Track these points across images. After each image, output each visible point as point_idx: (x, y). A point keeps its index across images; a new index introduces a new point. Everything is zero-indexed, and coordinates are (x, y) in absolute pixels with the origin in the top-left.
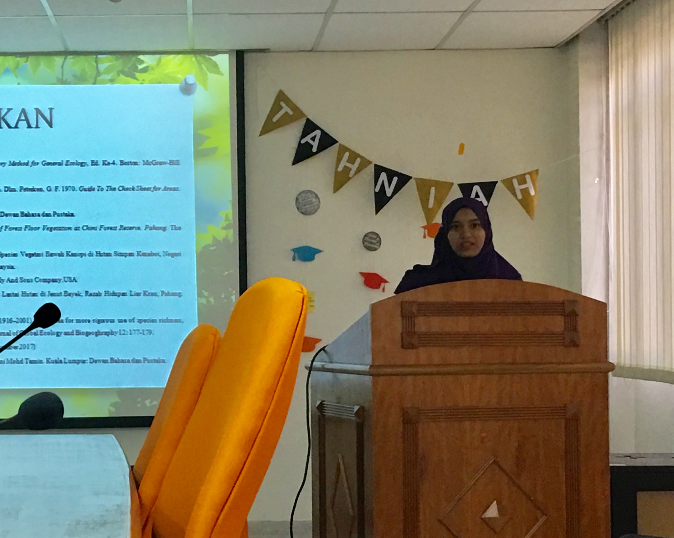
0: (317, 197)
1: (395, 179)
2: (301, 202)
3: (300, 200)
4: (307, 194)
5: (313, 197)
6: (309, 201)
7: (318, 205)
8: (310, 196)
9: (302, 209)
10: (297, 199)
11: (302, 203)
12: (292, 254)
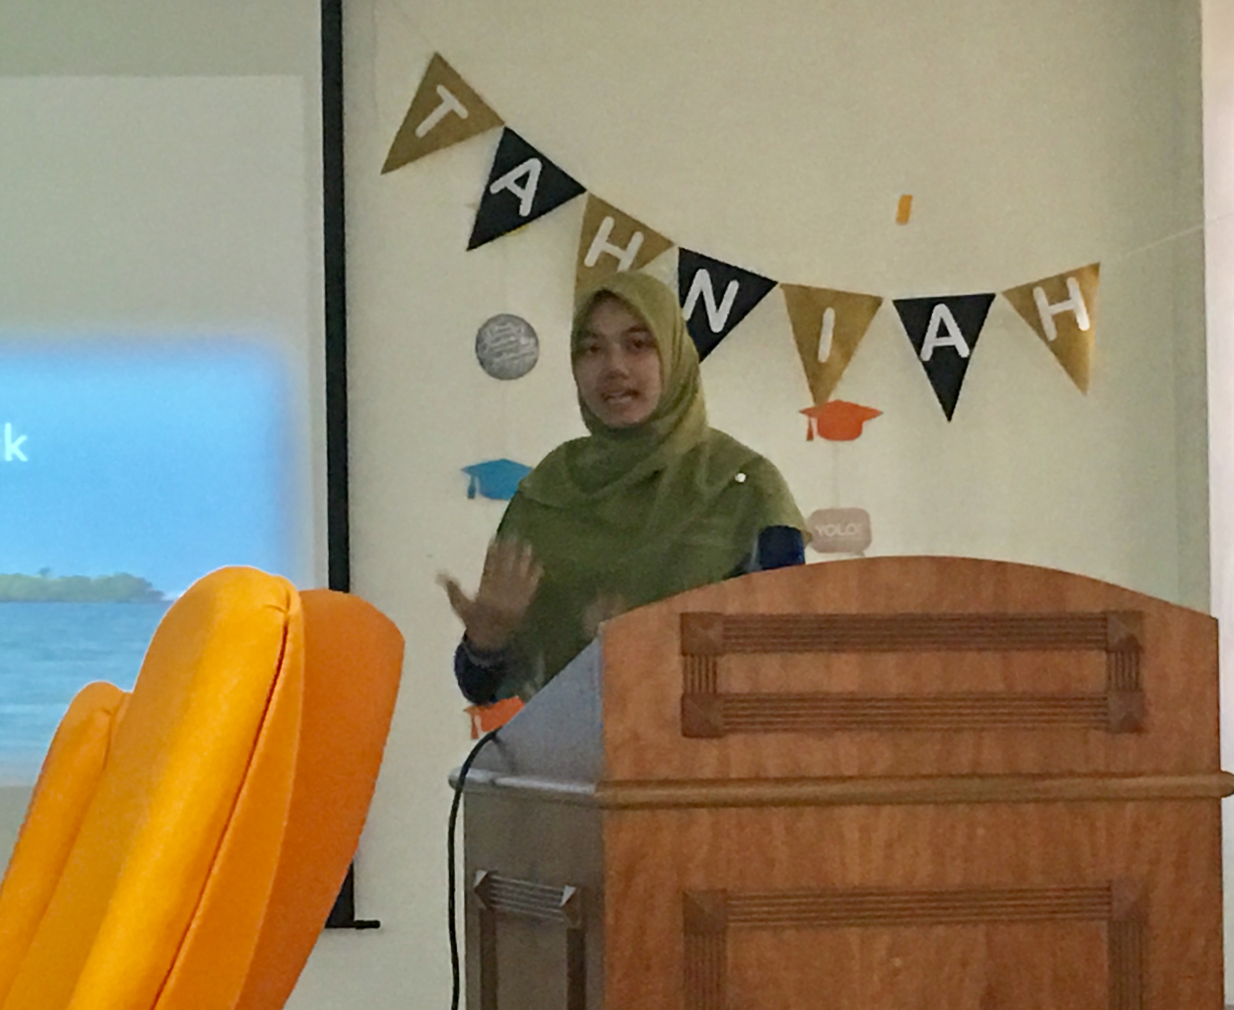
0: (531, 332)
1: (733, 287)
2: (489, 346)
3: (486, 341)
4: (504, 324)
5: (519, 331)
6: (511, 343)
7: (532, 353)
8: (514, 329)
9: (491, 364)
10: (479, 340)
11: (492, 349)
12: (466, 480)
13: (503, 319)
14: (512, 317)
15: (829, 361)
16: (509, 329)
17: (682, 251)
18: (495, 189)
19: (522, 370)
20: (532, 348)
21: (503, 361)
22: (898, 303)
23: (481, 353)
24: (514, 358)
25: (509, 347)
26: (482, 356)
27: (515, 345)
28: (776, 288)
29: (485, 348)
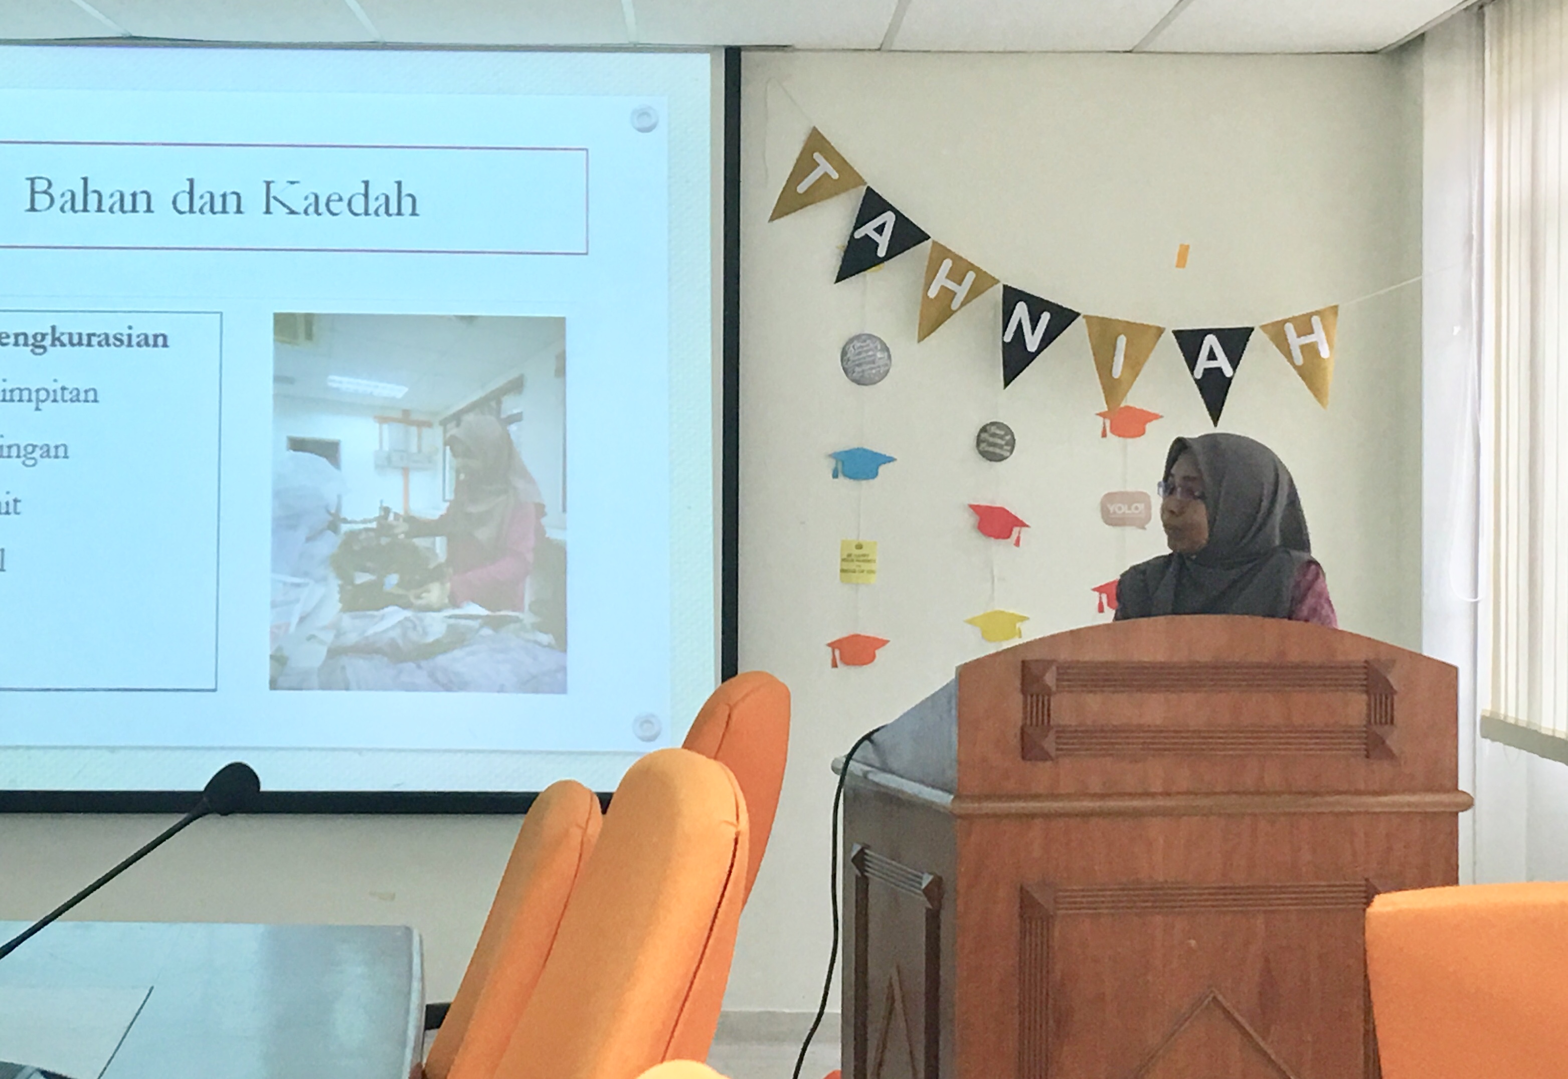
0: (885, 347)
1: (1046, 317)
2: (852, 358)
3: (849, 355)
4: (865, 341)
5: (876, 347)
6: (869, 357)
7: (886, 365)
8: (872, 346)
9: (854, 372)
10: (844, 353)
11: (854, 361)
12: (832, 463)
13: (864, 337)
14: (870, 336)
15: (1120, 377)
16: (868, 345)
17: (1005, 287)
18: (858, 235)
19: (877, 378)
20: (886, 361)
21: (863, 371)
22: (1176, 333)
23: (845, 363)
24: (872, 369)
25: (868, 359)
26: (846, 366)
27: (872, 358)
28: (1080, 318)
29: (848, 360)
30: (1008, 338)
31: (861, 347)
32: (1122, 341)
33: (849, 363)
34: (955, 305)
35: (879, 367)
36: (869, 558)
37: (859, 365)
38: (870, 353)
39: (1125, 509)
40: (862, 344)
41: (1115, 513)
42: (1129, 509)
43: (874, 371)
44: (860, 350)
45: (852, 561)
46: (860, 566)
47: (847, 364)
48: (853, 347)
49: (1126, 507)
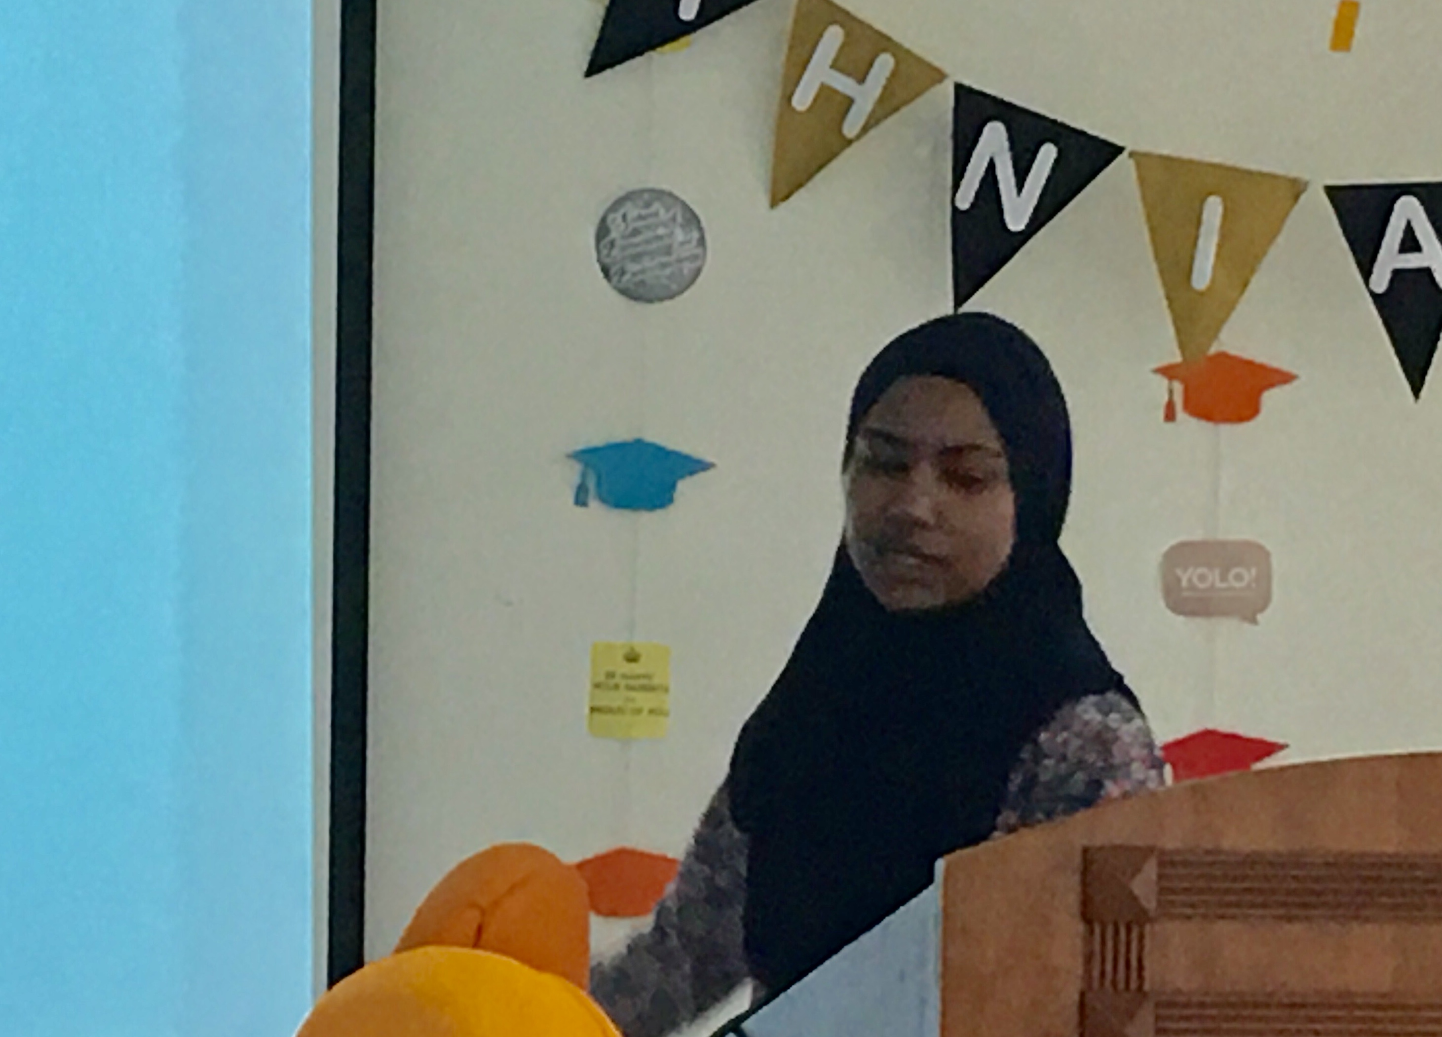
0: (692, 219)
1: (1048, 154)
2: (619, 243)
3: (614, 235)
4: (648, 205)
5: (674, 219)
6: (659, 238)
7: (695, 257)
8: (663, 215)
9: (623, 272)
10: (602, 231)
11: (624, 248)
12: (573, 473)
13: (646, 197)
14: (660, 194)
15: (1209, 289)
16: (656, 214)
17: (960, 89)
19: (674, 287)
20: (692, 249)
21: (643, 271)
22: (1332, 192)
23: (605, 252)
24: (664, 266)
25: (654, 246)
26: (607, 261)
27: (667, 241)
28: (1122, 158)
29: (612, 244)
30: (964, 202)
31: (641, 217)
32: (1214, 209)
33: (615, 252)
34: (850, 128)
35: (680, 261)
36: (656, 681)
37: (636, 258)
38: (661, 231)
39: (1214, 577)
40: (644, 212)
41: (1192, 587)
42: (1224, 578)
43: (668, 271)
44: (640, 224)
45: (617, 687)
46: (633, 700)
47: (608, 255)
48: (624, 217)
49: (1217, 572)
